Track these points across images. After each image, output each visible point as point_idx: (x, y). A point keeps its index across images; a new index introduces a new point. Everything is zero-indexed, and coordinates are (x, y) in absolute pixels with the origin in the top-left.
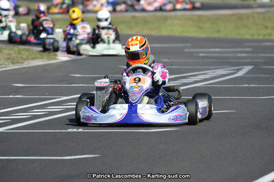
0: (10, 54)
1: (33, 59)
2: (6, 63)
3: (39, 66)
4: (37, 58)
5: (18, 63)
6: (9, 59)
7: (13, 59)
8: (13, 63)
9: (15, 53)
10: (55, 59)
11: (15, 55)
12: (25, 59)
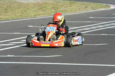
0: (93, 6)
1: (101, 8)
2: (90, 10)
3: (102, 11)
4: (102, 8)
5: (95, 9)
6: (92, 8)
7: (93, 8)
8: (93, 10)
9: (95, 6)
10: (109, 8)
11: (94, 6)
12: (98, 8)
